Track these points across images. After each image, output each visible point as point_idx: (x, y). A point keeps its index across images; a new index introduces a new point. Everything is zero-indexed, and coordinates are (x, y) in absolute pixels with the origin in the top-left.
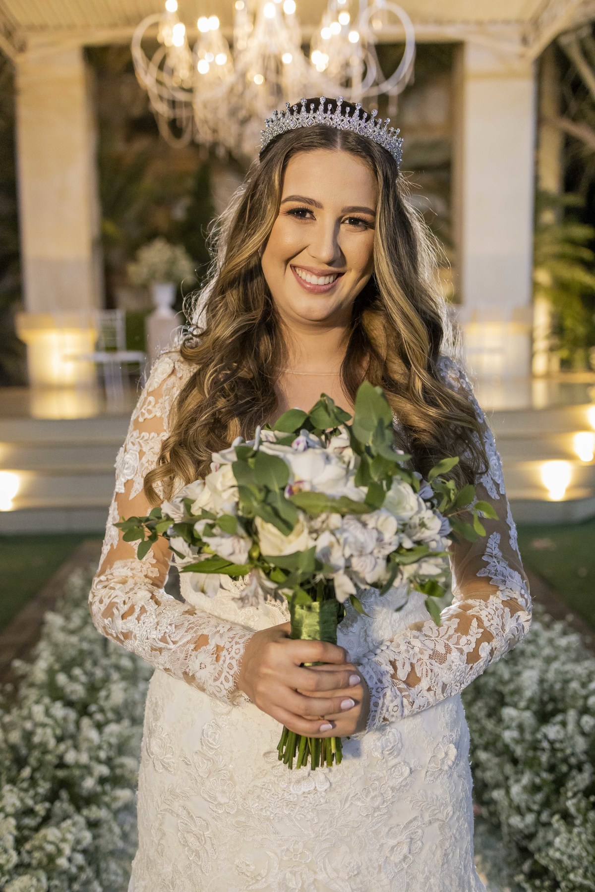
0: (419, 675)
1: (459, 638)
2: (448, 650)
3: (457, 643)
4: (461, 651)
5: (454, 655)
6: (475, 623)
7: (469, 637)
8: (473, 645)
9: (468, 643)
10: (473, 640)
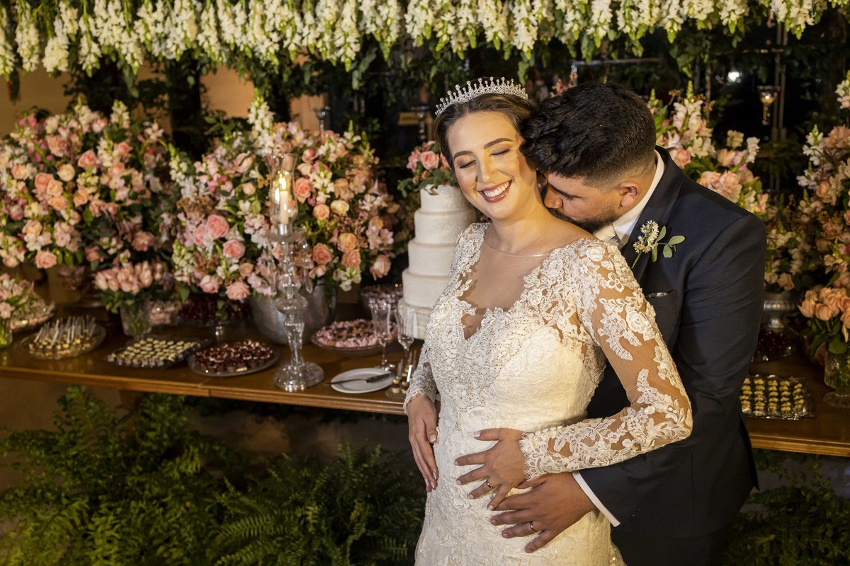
0: (571, 450)
1: (609, 433)
2: (598, 439)
3: (606, 436)
4: (607, 442)
5: (601, 443)
6: (623, 425)
7: (615, 434)
8: (617, 439)
9: (614, 437)
10: (619, 436)
